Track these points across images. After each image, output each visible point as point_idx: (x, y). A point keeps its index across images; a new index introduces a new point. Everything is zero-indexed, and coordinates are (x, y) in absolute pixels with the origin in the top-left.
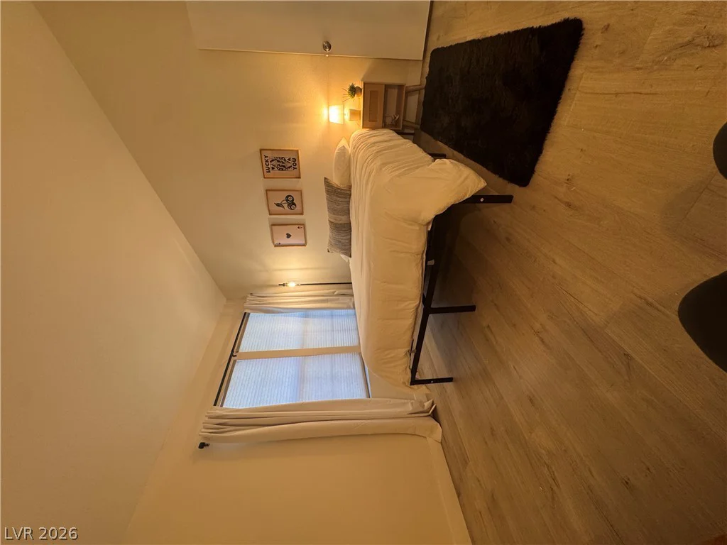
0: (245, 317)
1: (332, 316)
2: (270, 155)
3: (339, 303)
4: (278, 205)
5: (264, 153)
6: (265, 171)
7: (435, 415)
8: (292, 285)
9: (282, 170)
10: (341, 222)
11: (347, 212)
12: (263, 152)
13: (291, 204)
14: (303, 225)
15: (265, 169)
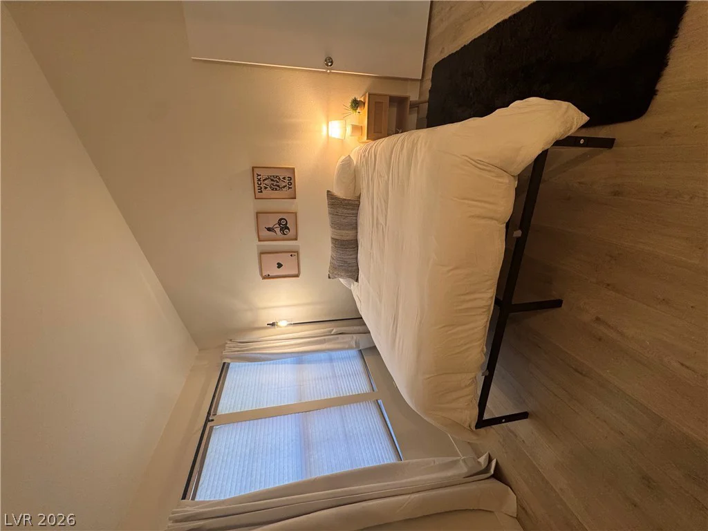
0: (224, 368)
1: (331, 360)
2: (264, 174)
3: (338, 343)
4: (269, 229)
5: (257, 171)
6: (257, 191)
7: (498, 475)
8: (283, 324)
9: (276, 190)
10: (348, 238)
11: (355, 227)
12: (255, 169)
13: (284, 227)
14: (297, 252)
15: (257, 188)
